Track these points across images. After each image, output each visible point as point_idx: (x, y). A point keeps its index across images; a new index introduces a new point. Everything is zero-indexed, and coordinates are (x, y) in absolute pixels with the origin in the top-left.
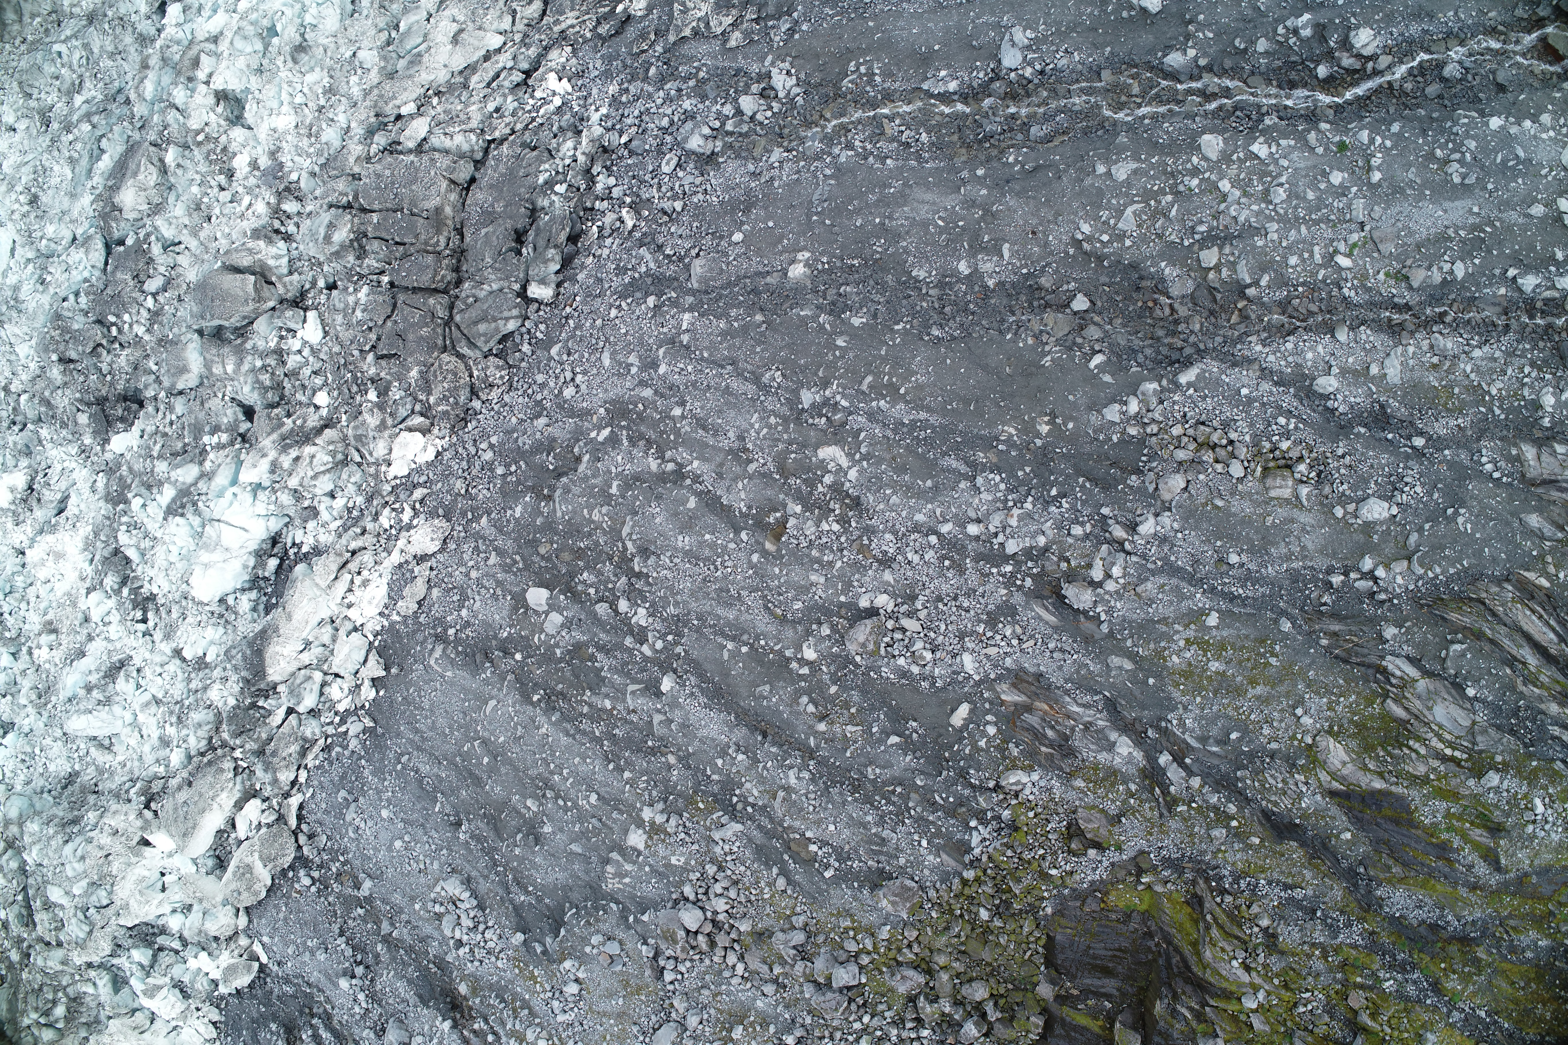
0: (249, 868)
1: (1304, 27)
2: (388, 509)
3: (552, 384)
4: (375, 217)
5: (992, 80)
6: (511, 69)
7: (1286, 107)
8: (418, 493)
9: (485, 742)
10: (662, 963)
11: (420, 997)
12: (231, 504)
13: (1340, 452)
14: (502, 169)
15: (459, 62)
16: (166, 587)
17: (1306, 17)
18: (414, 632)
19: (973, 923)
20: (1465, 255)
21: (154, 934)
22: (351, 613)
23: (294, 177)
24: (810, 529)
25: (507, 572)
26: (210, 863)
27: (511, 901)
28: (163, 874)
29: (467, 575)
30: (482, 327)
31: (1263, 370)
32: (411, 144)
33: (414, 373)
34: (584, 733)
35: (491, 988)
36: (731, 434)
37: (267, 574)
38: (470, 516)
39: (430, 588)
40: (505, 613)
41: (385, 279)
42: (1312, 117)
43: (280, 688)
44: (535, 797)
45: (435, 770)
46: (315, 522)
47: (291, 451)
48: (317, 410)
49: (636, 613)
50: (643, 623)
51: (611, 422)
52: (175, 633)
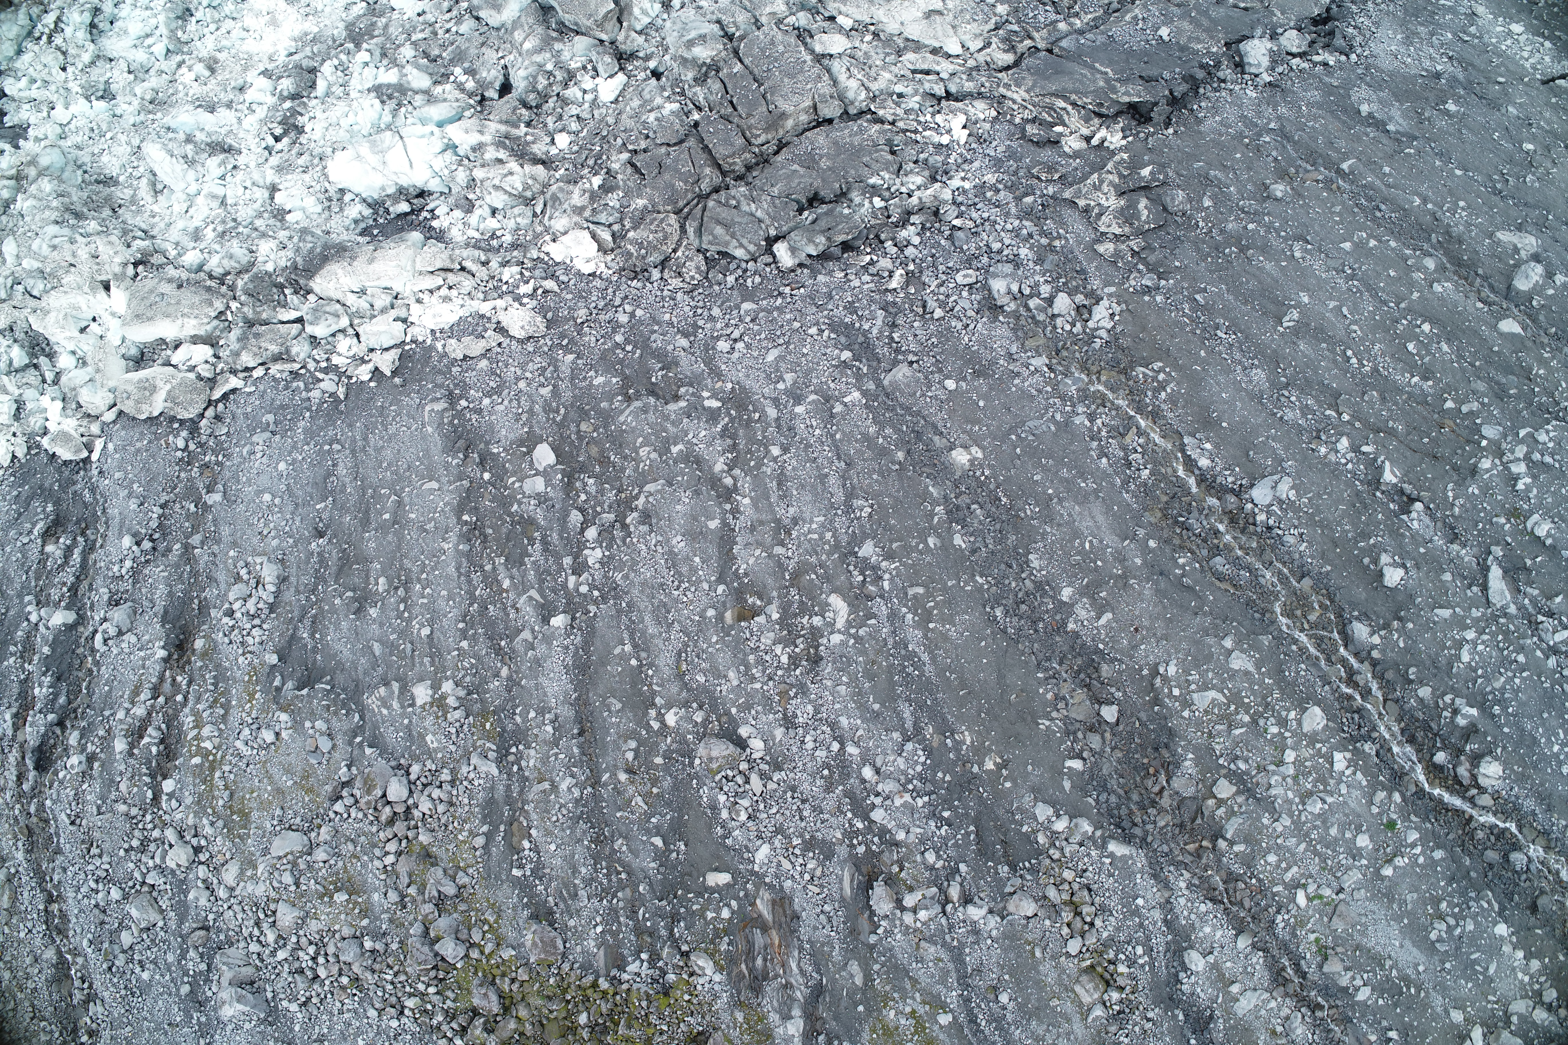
0: (154, 389)
1: (1465, 716)
2: (518, 269)
3: (719, 325)
4: (738, 68)
5: (1233, 491)
6: (942, 79)
7: (1390, 750)
8: (550, 284)
9: (400, 503)
10: (344, 793)
11: (166, 612)
12: (423, 136)
13: (1150, 1015)
14: (857, 140)
15: (914, 32)
16: (317, 135)
17: (1474, 712)
18: (440, 372)
19: (569, 1015)
20: (1379, 989)
21: (43, 350)
22: (415, 308)
24: (767, 639)
25: (545, 411)
26: (134, 351)
27: (296, 629)
28: (94, 319)
29: (518, 379)
30: (719, 230)
31: (1168, 902)
32: (818, 49)
33: (641, 202)
34: (470, 582)
35: (218, 666)
36: (792, 510)
37: (393, 210)
38: (565, 342)
39: (483, 356)
40: (512, 436)
41: (696, 116)
42: (1398, 778)
43: (312, 298)
44: (390, 582)
45: (347, 480)
46: (462, 215)
47: (502, 151)
48: (550, 144)
49: (594, 550)
50: (591, 562)
51: (725, 401)
52: (287, 173)
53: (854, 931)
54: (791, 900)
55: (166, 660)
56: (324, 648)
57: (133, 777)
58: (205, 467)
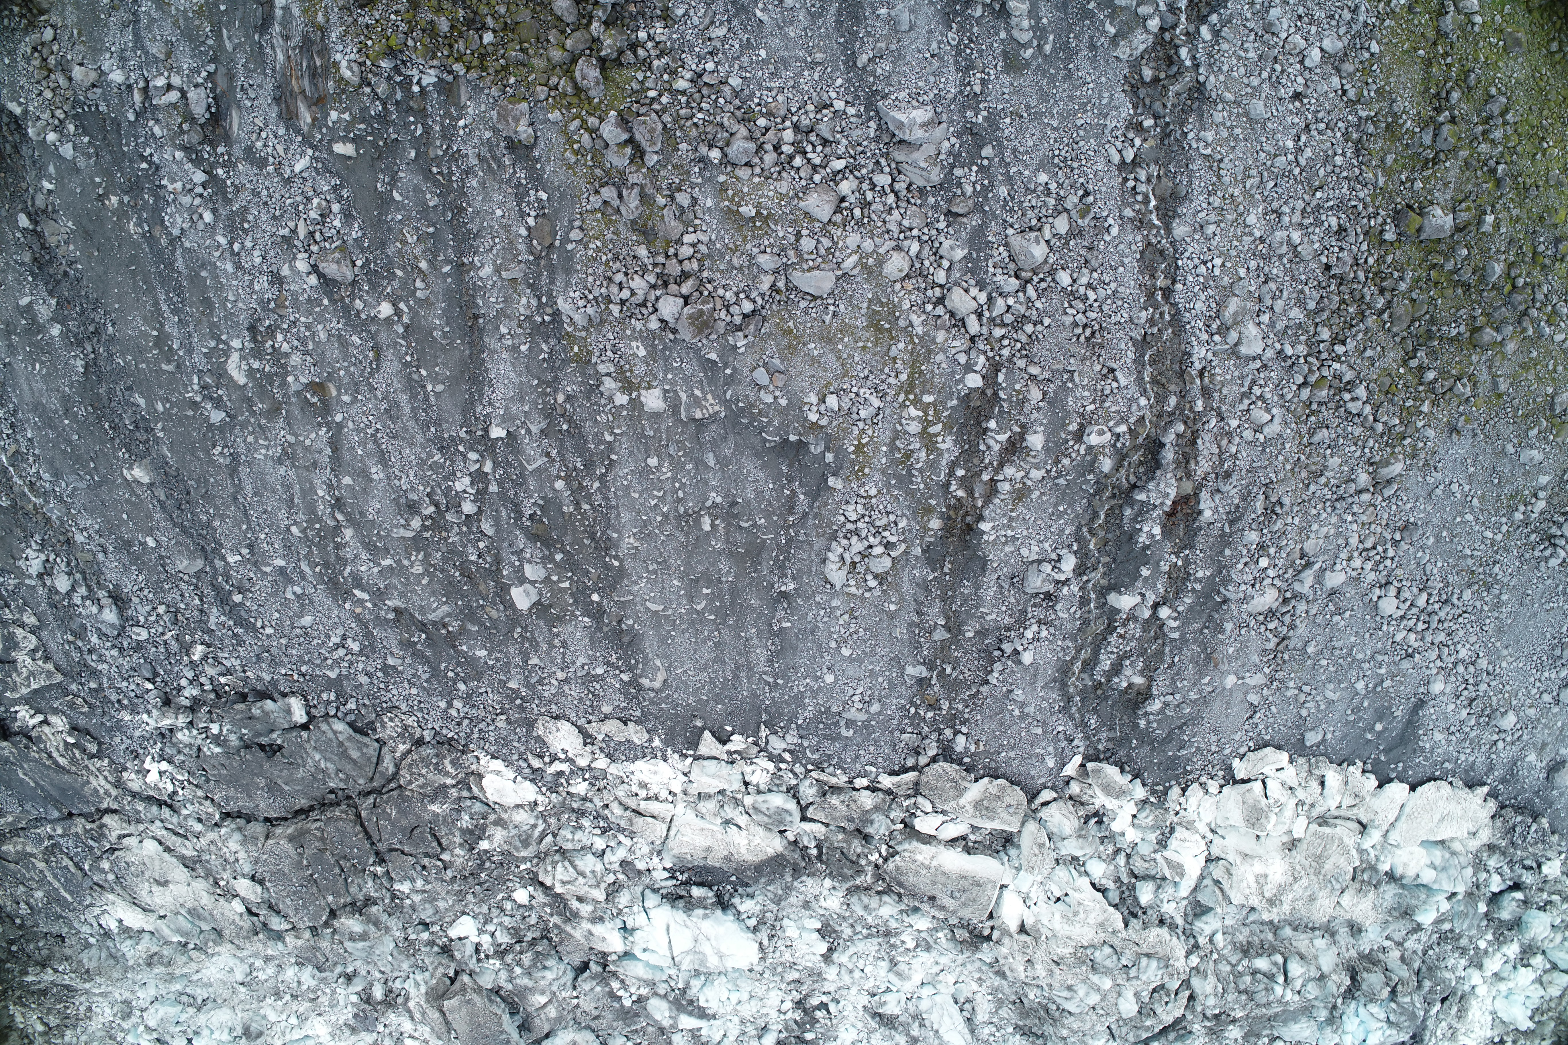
0: (979, 806)
2: (572, 790)
3: (361, 666)
4: (331, 898)
6: (163, 821)
8: (536, 763)
10: (738, 320)
11: (984, 569)
12: (654, 952)
14: (232, 792)
15: (182, 874)
16: (777, 995)
19: (503, 43)
22: (677, 788)
23: (354, 998)
24: (296, 359)
25: (538, 643)
26: (1010, 853)
27: (811, 506)
29: (567, 682)
30: (355, 754)
32: (259, 890)
33: (435, 808)
34: (606, 498)
35: (908, 493)
36: (282, 472)
37: (711, 894)
39: (606, 717)
41: (379, 869)
43: (790, 836)
44: (698, 523)
45: (756, 641)
46: (636, 862)
47: (574, 907)
48: (532, 897)
49: (465, 491)
50: (467, 480)
51: (348, 594)
52: (812, 969)
53: (231, 77)
54: (280, 115)
55: (981, 518)
56: (777, 478)
57: (1022, 402)
58: (934, 706)
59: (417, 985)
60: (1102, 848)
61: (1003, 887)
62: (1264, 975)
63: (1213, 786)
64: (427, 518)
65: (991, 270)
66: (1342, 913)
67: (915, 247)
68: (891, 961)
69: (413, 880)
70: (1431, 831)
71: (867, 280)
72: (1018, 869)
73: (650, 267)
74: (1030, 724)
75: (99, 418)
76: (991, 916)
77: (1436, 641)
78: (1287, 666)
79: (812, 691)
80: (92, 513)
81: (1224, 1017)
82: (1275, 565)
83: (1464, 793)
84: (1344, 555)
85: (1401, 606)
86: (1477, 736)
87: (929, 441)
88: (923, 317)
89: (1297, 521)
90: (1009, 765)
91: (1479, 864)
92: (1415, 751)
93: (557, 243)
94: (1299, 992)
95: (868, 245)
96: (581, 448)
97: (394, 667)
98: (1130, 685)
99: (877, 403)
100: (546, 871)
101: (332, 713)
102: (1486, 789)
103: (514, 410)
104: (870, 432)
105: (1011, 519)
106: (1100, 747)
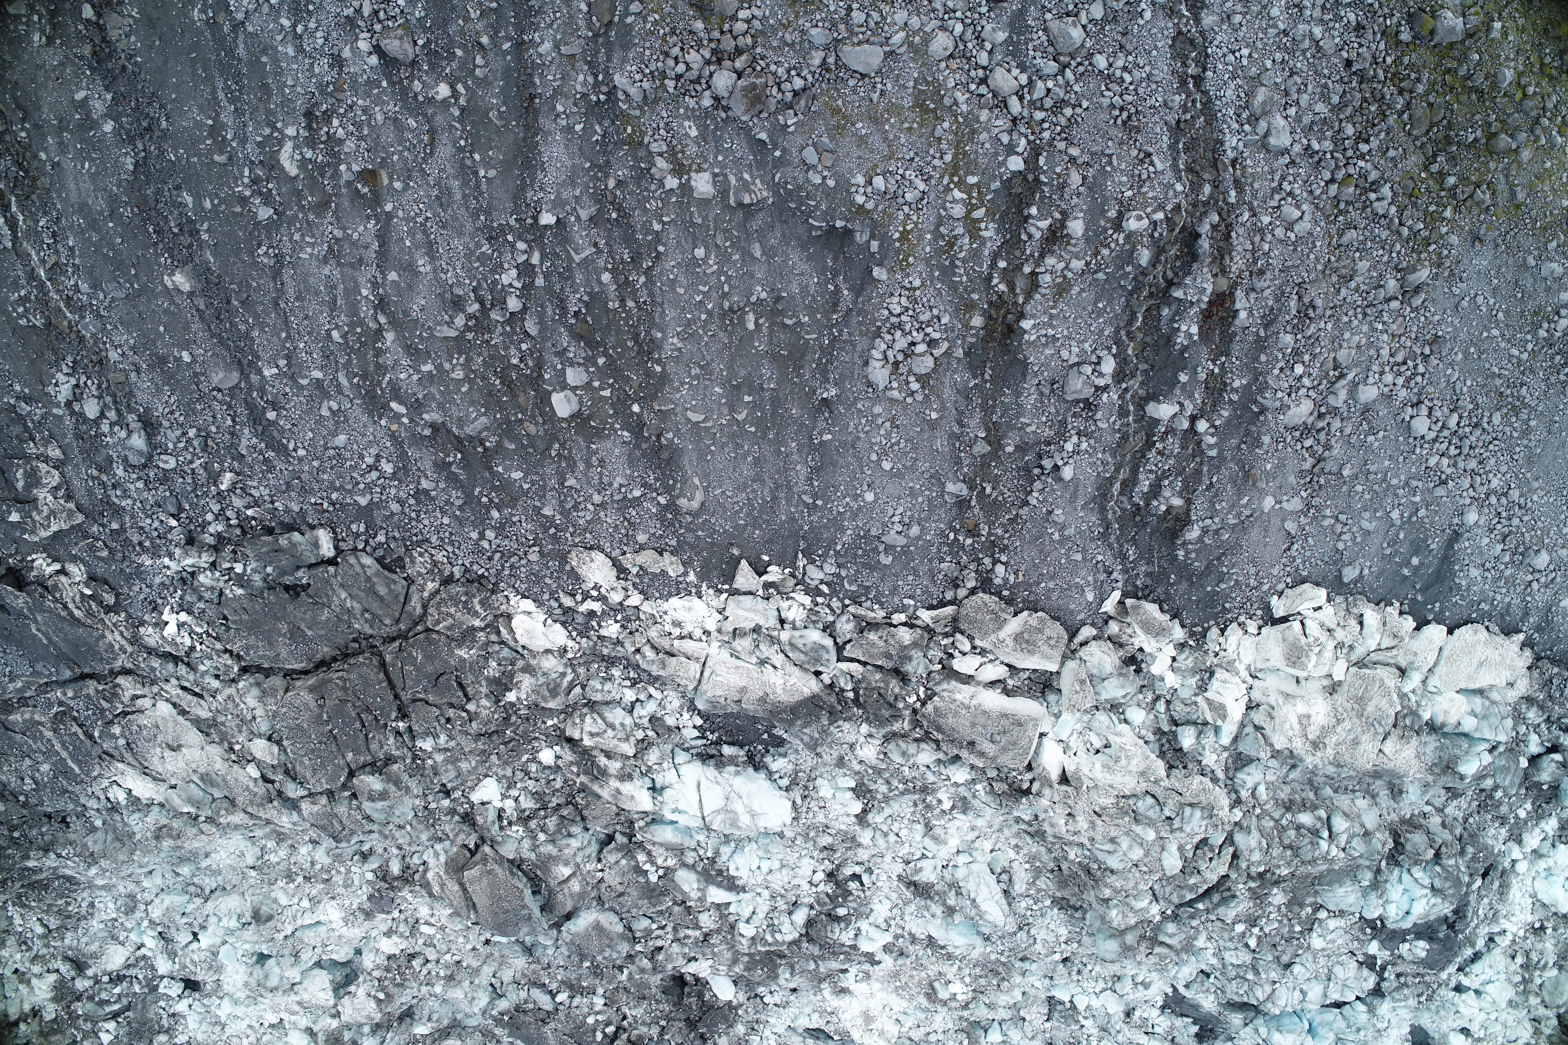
0: (1018, 639)
2: (604, 632)
3: (393, 491)
4: (350, 757)
6: (178, 679)
8: (568, 602)
10: (789, 96)
11: (1024, 375)
12: (681, 811)
14: (252, 641)
15: (196, 738)
16: (809, 864)
18: (692, 547)
22: (711, 626)
23: (370, 876)
24: (350, 145)
25: (575, 463)
26: (1051, 698)
27: (855, 302)
30: (382, 591)
32: (277, 751)
33: (462, 653)
34: (651, 294)
36: (326, 271)
37: (742, 753)
38: (552, 531)
39: (641, 547)
41: (401, 724)
43: (826, 678)
44: (742, 321)
45: (795, 457)
46: (666, 718)
47: (602, 764)
48: (558, 757)
49: (511, 285)
50: (514, 273)
51: (386, 407)
52: (846, 833)
55: (1022, 316)
56: (822, 272)
57: (1063, 186)
58: (973, 532)
59: (437, 855)
60: (1141, 696)
61: (1042, 735)
62: (1308, 830)
63: (1252, 626)
64: (470, 317)
65: (1031, 53)
66: (1385, 760)
67: (959, 28)
68: (926, 825)
69: (436, 736)
70: (1470, 677)
71: (913, 59)
72: (1057, 716)
73: (705, 42)
74: (1070, 549)
75: (144, 220)
76: (1029, 768)
77: (1468, 468)
78: (1323, 493)
79: (852, 512)
80: (127, 325)
81: (1268, 875)
82: (1310, 375)
83: (1500, 639)
84: (1375, 368)
85: (1433, 427)
86: (1512, 575)
87: (972, 227)
88: (967, 95)
89: (1329, 326)
90: (1048, 598)
91: (1518, 717)
92: (1451, 589)
93: (616, 19)
94: (1344, 850)
95: (915, 22)
96: (629, 239)
97: (426, 492)
98: (1170, 508)
99: (922, 186)
100: (574, 724)
101: (361, 546)
102: (1521, 637)
103: (565, 196)
104: (915, 218)
105: (1051, 316)
106: (1138, 583)
